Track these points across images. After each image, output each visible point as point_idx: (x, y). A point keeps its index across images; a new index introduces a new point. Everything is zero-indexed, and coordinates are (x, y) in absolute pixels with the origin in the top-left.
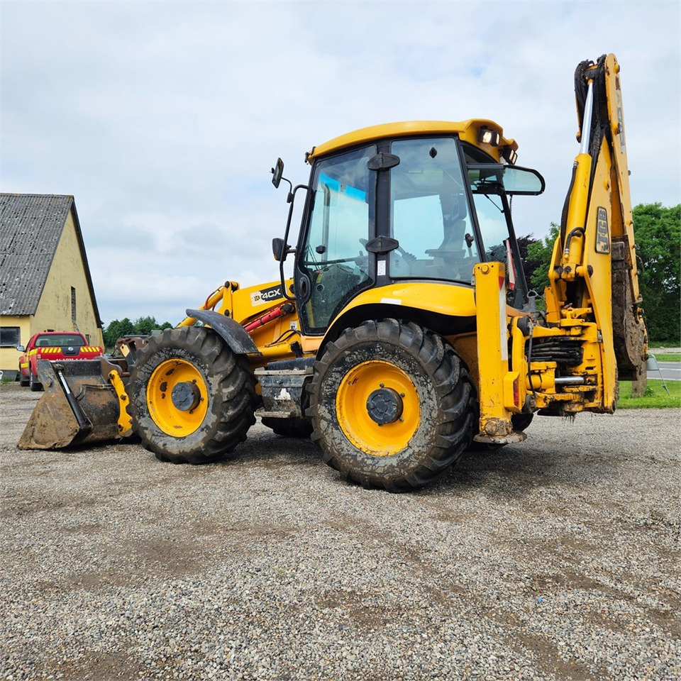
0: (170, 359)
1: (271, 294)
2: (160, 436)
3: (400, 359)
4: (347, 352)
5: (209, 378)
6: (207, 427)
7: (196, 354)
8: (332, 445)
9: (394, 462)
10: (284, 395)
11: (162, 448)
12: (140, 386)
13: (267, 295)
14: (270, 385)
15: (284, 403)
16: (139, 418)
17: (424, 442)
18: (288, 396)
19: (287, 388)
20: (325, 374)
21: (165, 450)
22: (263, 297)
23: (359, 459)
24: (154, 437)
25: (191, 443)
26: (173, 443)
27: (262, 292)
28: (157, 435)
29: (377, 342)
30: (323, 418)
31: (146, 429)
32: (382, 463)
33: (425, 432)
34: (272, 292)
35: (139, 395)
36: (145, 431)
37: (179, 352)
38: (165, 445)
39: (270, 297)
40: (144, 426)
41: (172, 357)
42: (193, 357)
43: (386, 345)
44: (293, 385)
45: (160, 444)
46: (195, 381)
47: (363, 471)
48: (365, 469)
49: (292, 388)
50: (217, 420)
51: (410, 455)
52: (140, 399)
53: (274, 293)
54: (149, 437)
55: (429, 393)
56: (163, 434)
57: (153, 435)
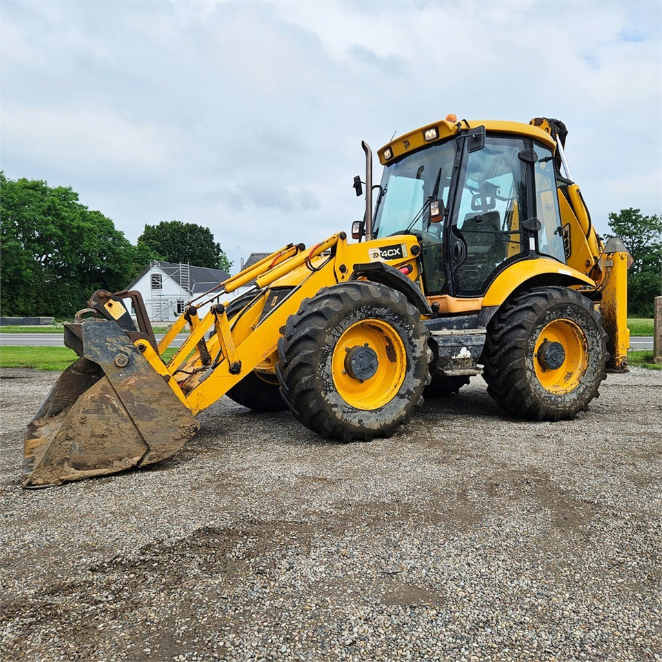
0: (366, 318)
1: (391, 253)
2: (351, 412)
3: (581, 318)
4: (548, 312)
5: (413, 340)
6: (409, 392)
7: (402, 314)
8: (535, 391)
9: (575, 396)
10: (464, 353)
11: (358, 425)
12: (327, 354)
13: (386, 254)
14: (450, 344)
15: (460, 361)
16: (326, 394)
17: (593, 378)
18: (468, 354)
19: (467, 346)
20: (532, 331)
21: (362, 427)
22: (383, 255)
23: (553, 399)
24: (345, 415)
25: (392, 414)
26: (369, 418)
27: (381, 249)
28: (348, 412)
29: (569, 304)
30: (528, 369)
31: (336, 406)
32: (567, 399)
33: (594, 371)
34: (392, 251)
35: (325, 365)
36: (334, 409)
37: (378, 311)
38: (360, 421)
39: (390, 255)
40: (332, 403)
41: (368, 316)
42: (396, 317)
43: (574, 307)
44: (474, 343)
45: (355, 422)
46: (367, 345)
47: (558, 407)
48: (560, 405)
49: (473, 346)
50: (420, 384)
51: (584, 390)
52: (326, 369)
53: (394, 252)
54: (339, 415)
55: (597, 342)
56: (354, 410)
57: (344, 412)
